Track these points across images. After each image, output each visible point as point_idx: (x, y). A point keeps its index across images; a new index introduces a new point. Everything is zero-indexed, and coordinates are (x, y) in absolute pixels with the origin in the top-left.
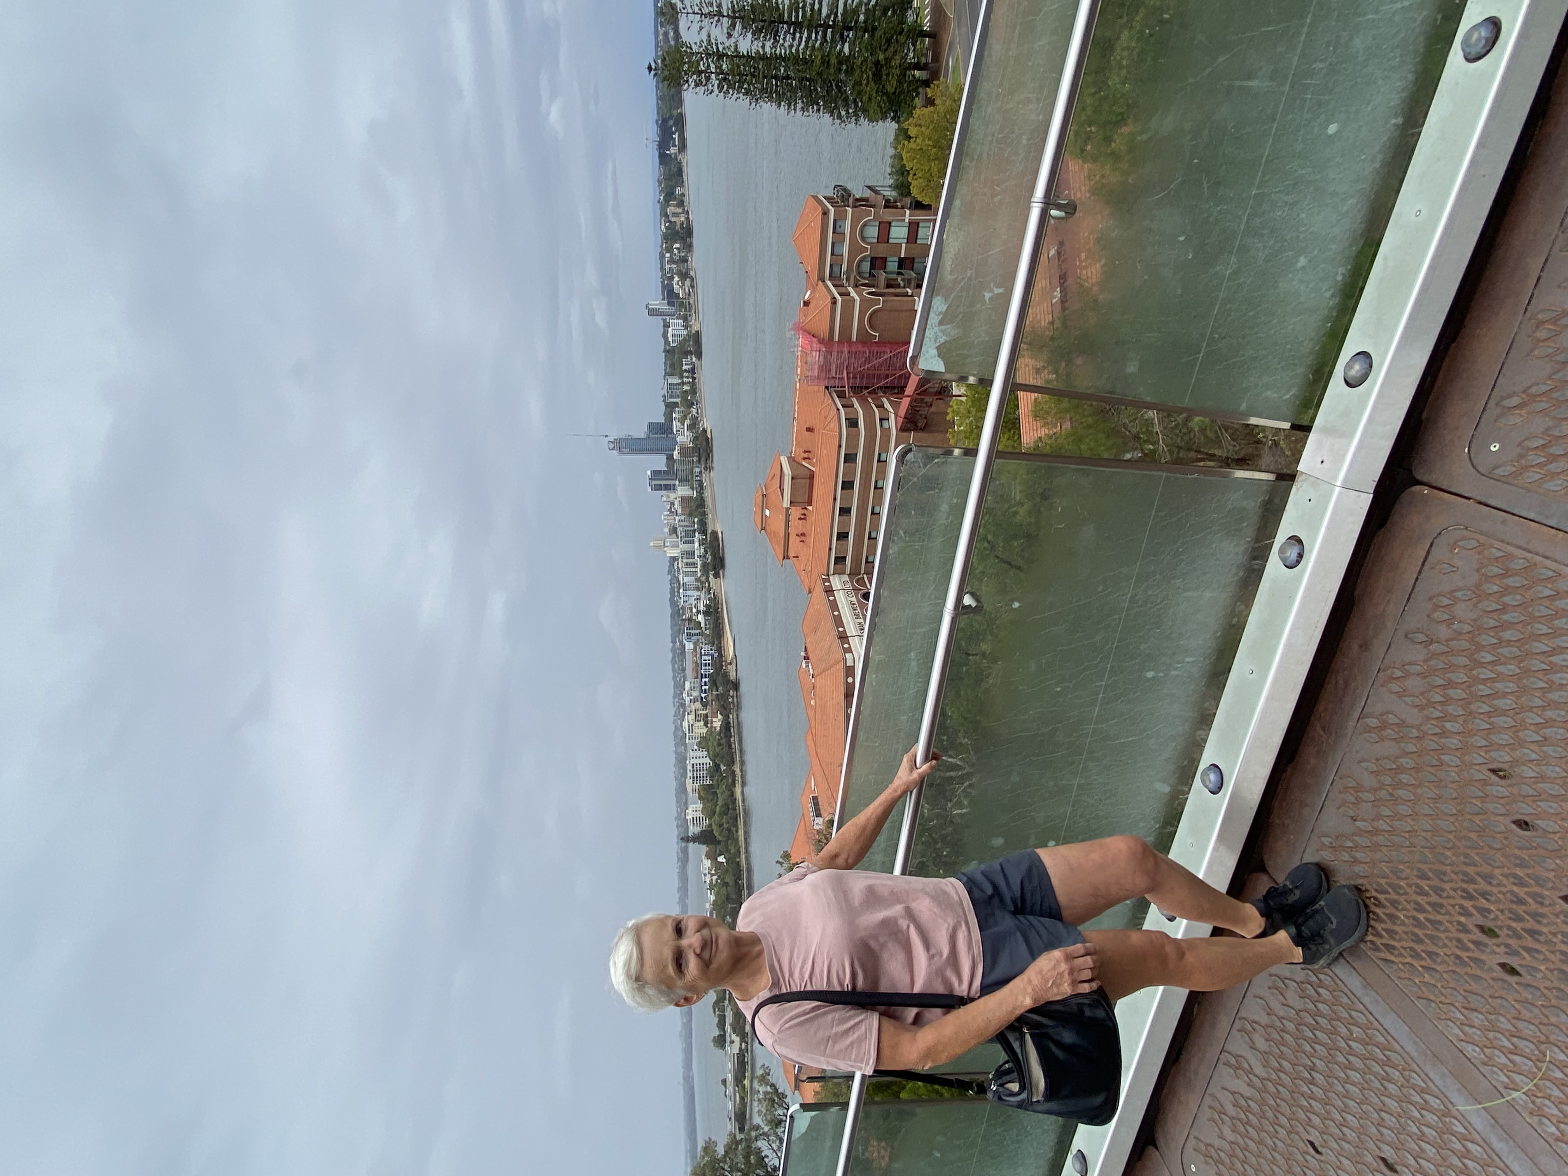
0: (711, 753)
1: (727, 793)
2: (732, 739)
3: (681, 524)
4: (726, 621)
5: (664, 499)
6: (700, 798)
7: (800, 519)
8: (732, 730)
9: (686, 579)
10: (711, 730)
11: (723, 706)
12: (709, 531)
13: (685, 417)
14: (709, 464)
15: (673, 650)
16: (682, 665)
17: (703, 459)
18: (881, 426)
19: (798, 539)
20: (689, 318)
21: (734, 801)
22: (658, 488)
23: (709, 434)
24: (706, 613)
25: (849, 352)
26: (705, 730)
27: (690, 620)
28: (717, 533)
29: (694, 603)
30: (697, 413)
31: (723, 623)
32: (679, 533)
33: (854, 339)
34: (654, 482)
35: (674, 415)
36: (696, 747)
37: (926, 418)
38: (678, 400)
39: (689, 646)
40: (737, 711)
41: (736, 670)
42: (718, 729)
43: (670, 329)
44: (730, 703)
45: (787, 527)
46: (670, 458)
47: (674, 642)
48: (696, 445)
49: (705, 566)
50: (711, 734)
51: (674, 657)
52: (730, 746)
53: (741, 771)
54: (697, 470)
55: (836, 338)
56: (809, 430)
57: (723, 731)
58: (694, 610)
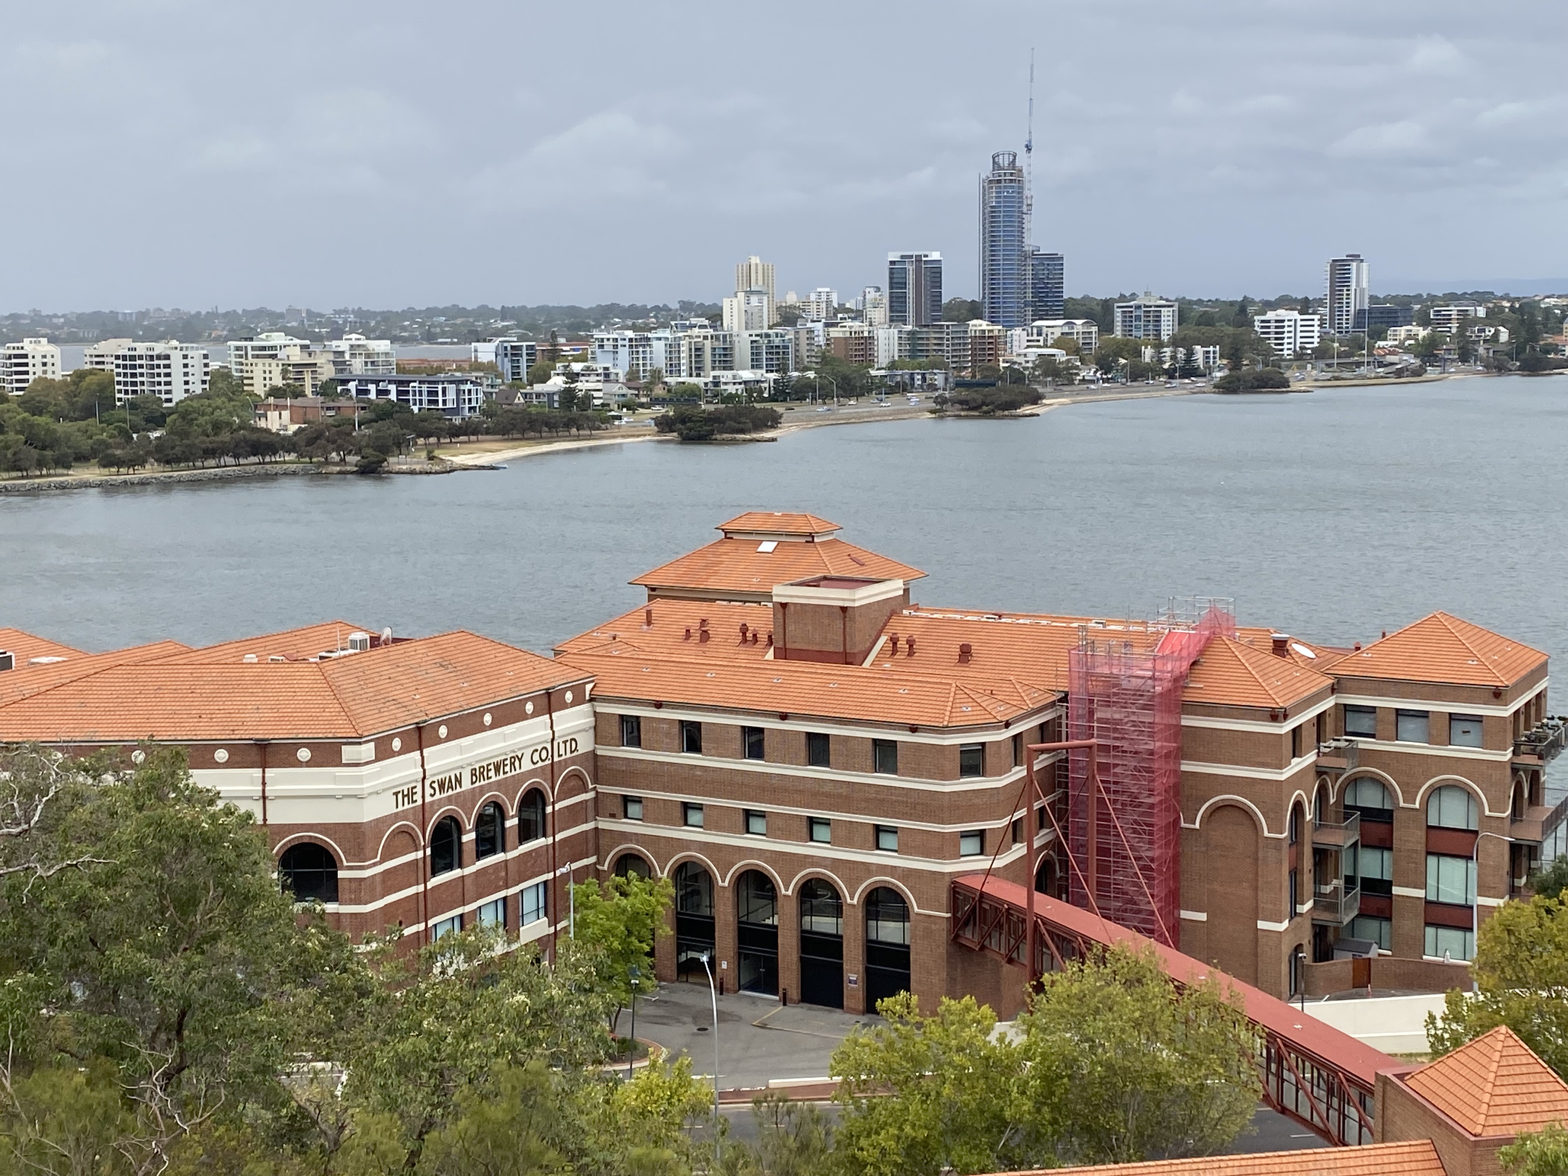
0: (195, 404)
1: (86, 445)
2: (230, 460)
3: (803, 335)
4: (545, 448)
5: (871, 295)
6: (80, 375)
7: (744, 629)
8: (253, 459)
9: (659, 348)
10: (257, 406)
11: (319, 436)
12: (779, 408)
13: (1076, 351)
14: (951, 410)
15: (484, 312)
16: (443, 334)
17: (964, 394)
18: (965, 835)
19: (695, 625)
20: (1321, 364)
21: (64, 463)
22: (897, 279)
23: (1027, 409)
24: (568, 395)
25: (1151, 753)
26: (260, 390)
27: (554, 355)
28: (774, 426)
29: (599, 366)
30: (1083, 381)
31: (540, 439)
32: (779, 330)
33: (1187, 766)
34: (911, 268)
35: (1079, 322)
36: (214, 365)
37: (983, 948)
38: (1118, 333)
39: (486, 352)
40: (306, 473)
41: (412, 473)
42: (262, 424)
43: (1295, 315)
44: (326, 453)
45: (730, 596)
46: (974, 310)
47: (505, 313)
48: (1001, 378)
49: (691, 395)
50: (245, 406)
51: (462, 312)
52: (210, 453)
53: (143, 483)
54: (939, 380)
55: (1188, 721)
56: (965, 653)
57: (255, 436)
58: (577, 367)
